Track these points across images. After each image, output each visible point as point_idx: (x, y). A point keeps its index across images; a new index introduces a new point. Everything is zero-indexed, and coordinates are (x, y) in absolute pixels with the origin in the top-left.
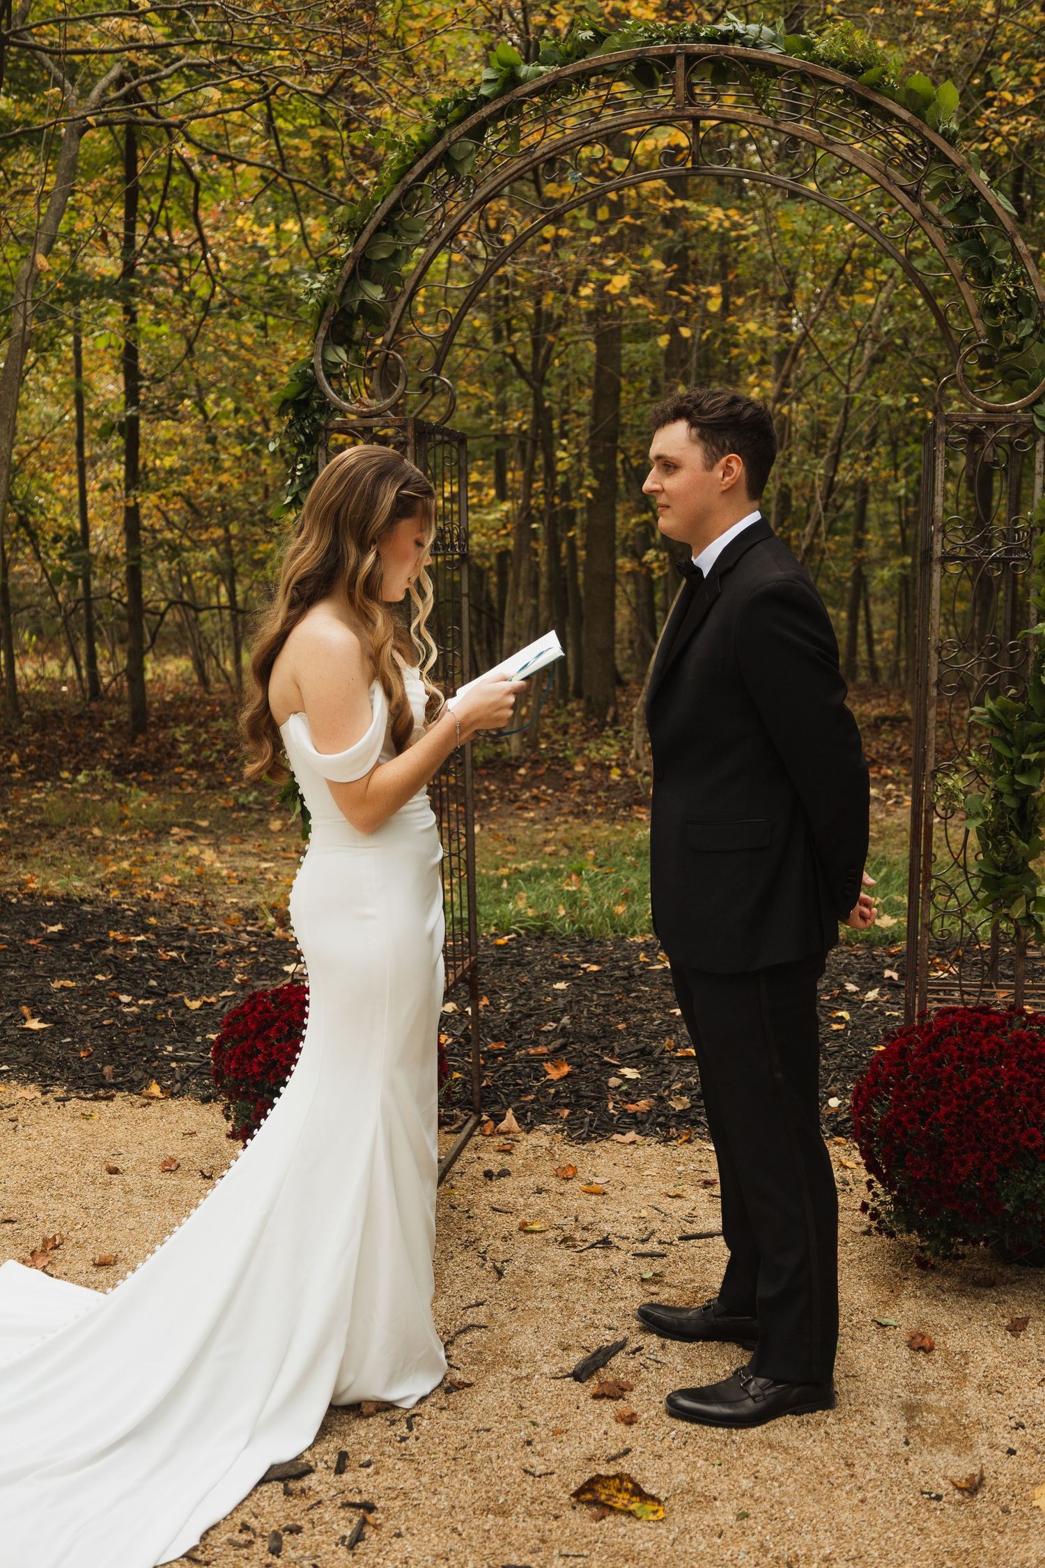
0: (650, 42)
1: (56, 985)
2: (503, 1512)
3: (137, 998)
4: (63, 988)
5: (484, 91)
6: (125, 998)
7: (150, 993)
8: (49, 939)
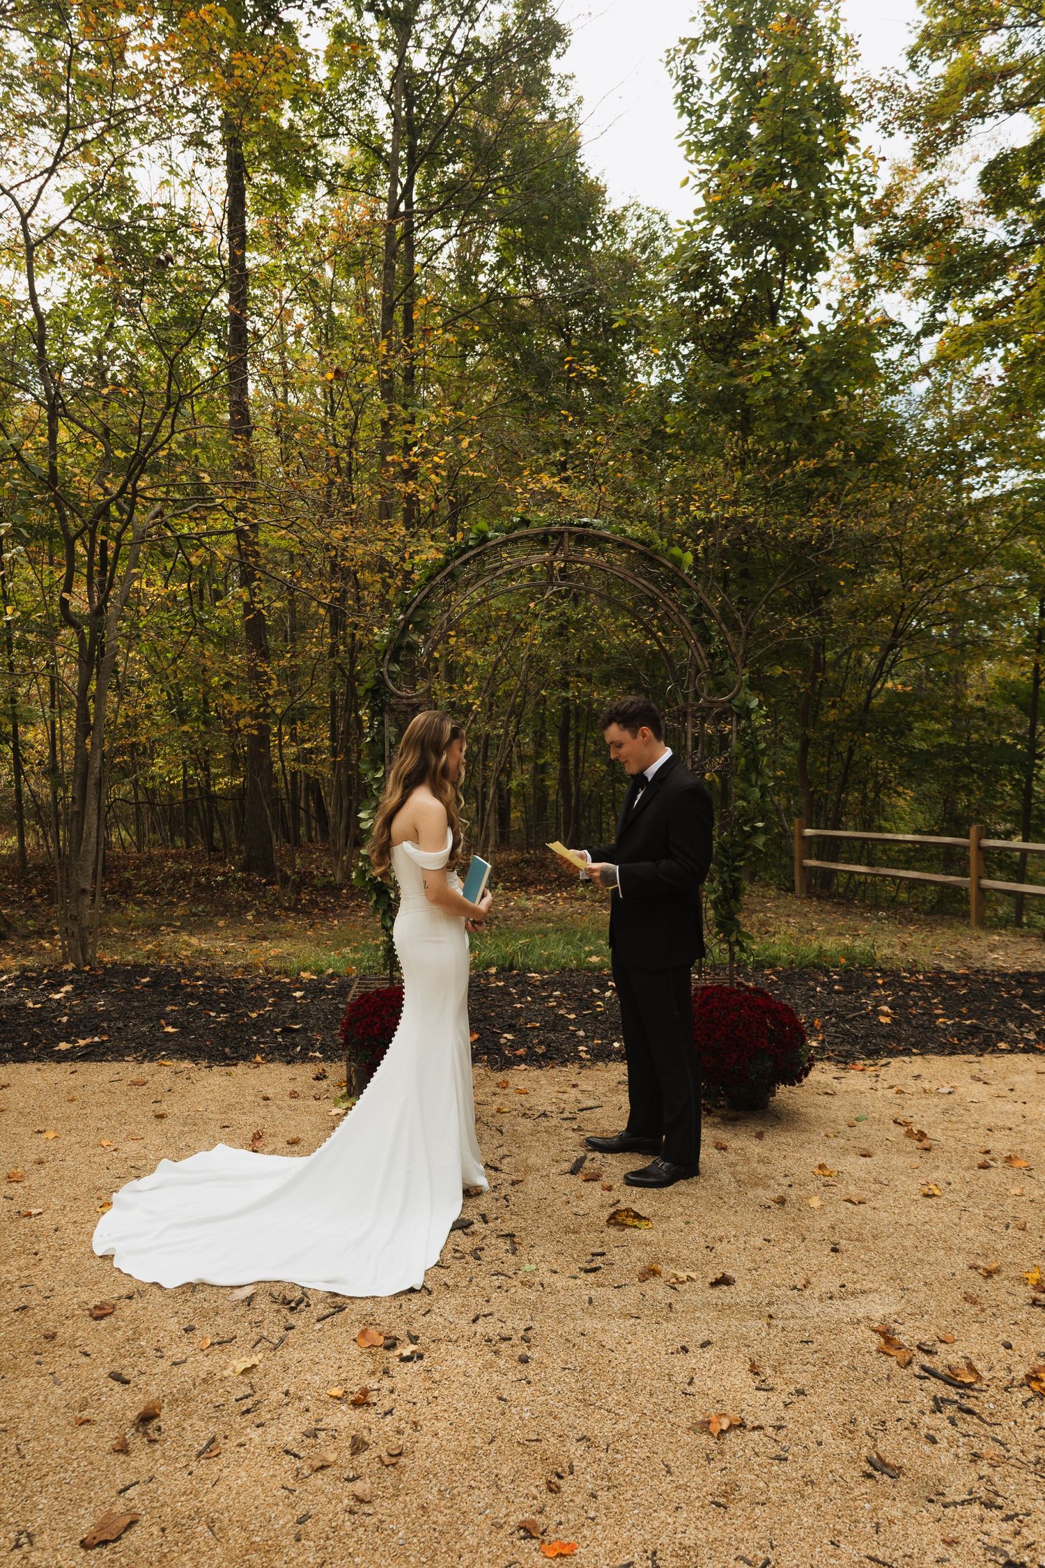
0: (550, 525)
1: (169, 1008)
2: (575, 1232)
3: (218, 1013)
4: (173, 1011)
5: (471, 543)
6: (213, 1014)
7: (224, 1011)
8: (145, 985)
